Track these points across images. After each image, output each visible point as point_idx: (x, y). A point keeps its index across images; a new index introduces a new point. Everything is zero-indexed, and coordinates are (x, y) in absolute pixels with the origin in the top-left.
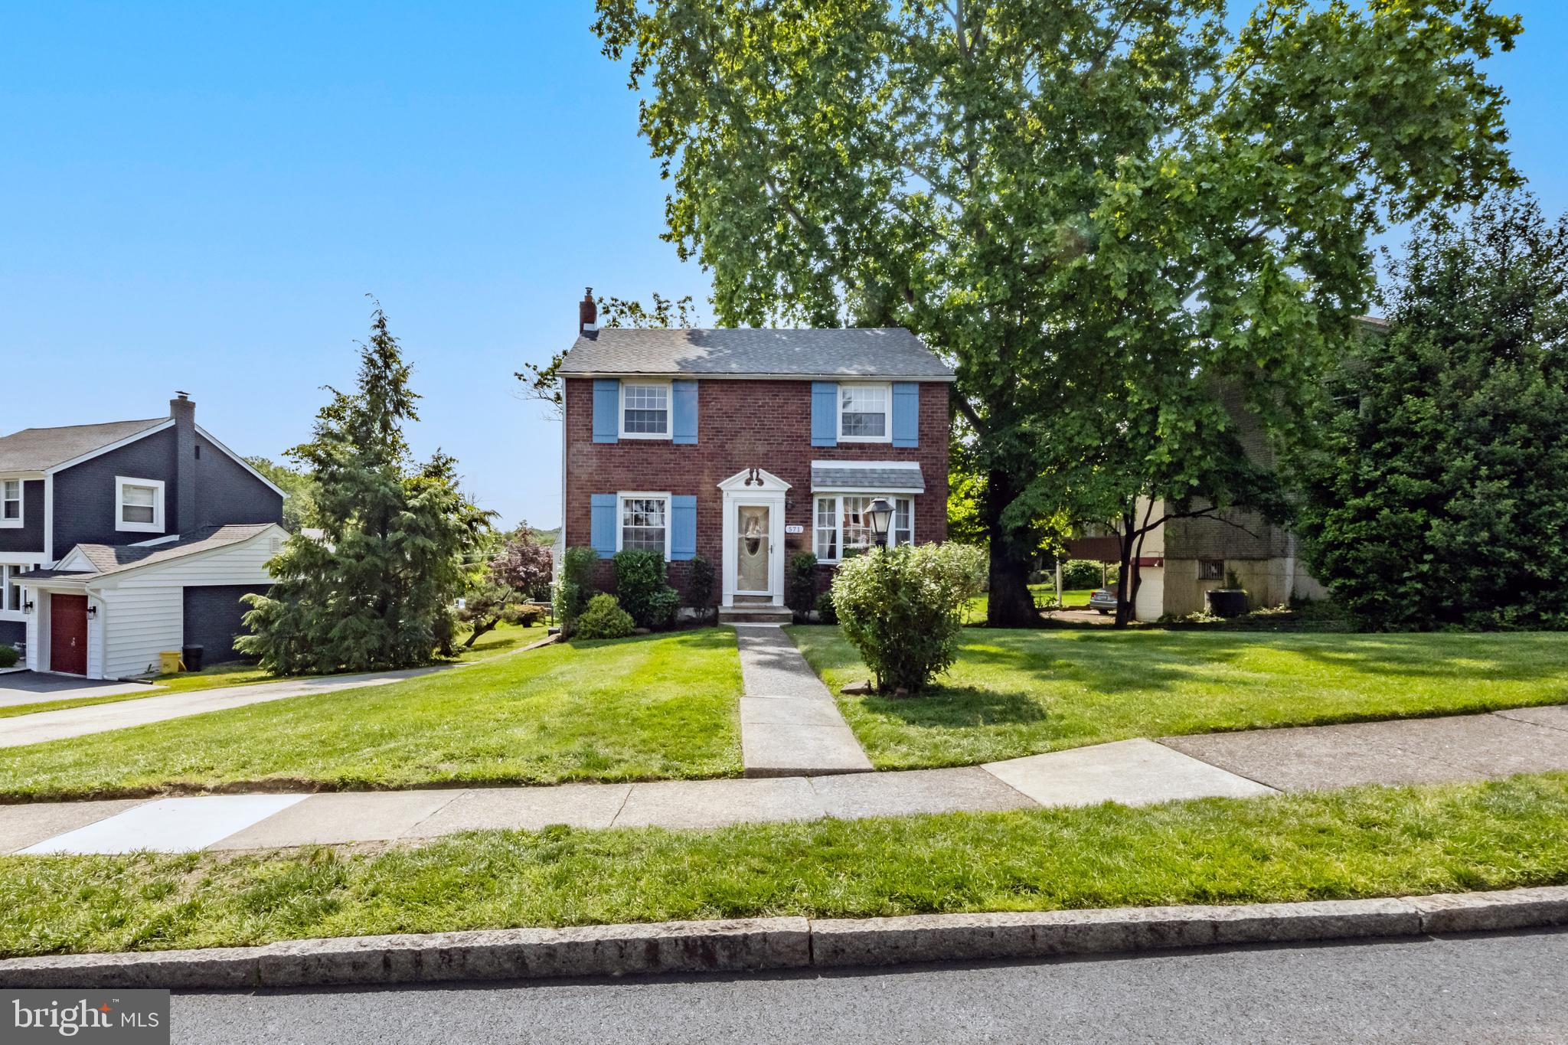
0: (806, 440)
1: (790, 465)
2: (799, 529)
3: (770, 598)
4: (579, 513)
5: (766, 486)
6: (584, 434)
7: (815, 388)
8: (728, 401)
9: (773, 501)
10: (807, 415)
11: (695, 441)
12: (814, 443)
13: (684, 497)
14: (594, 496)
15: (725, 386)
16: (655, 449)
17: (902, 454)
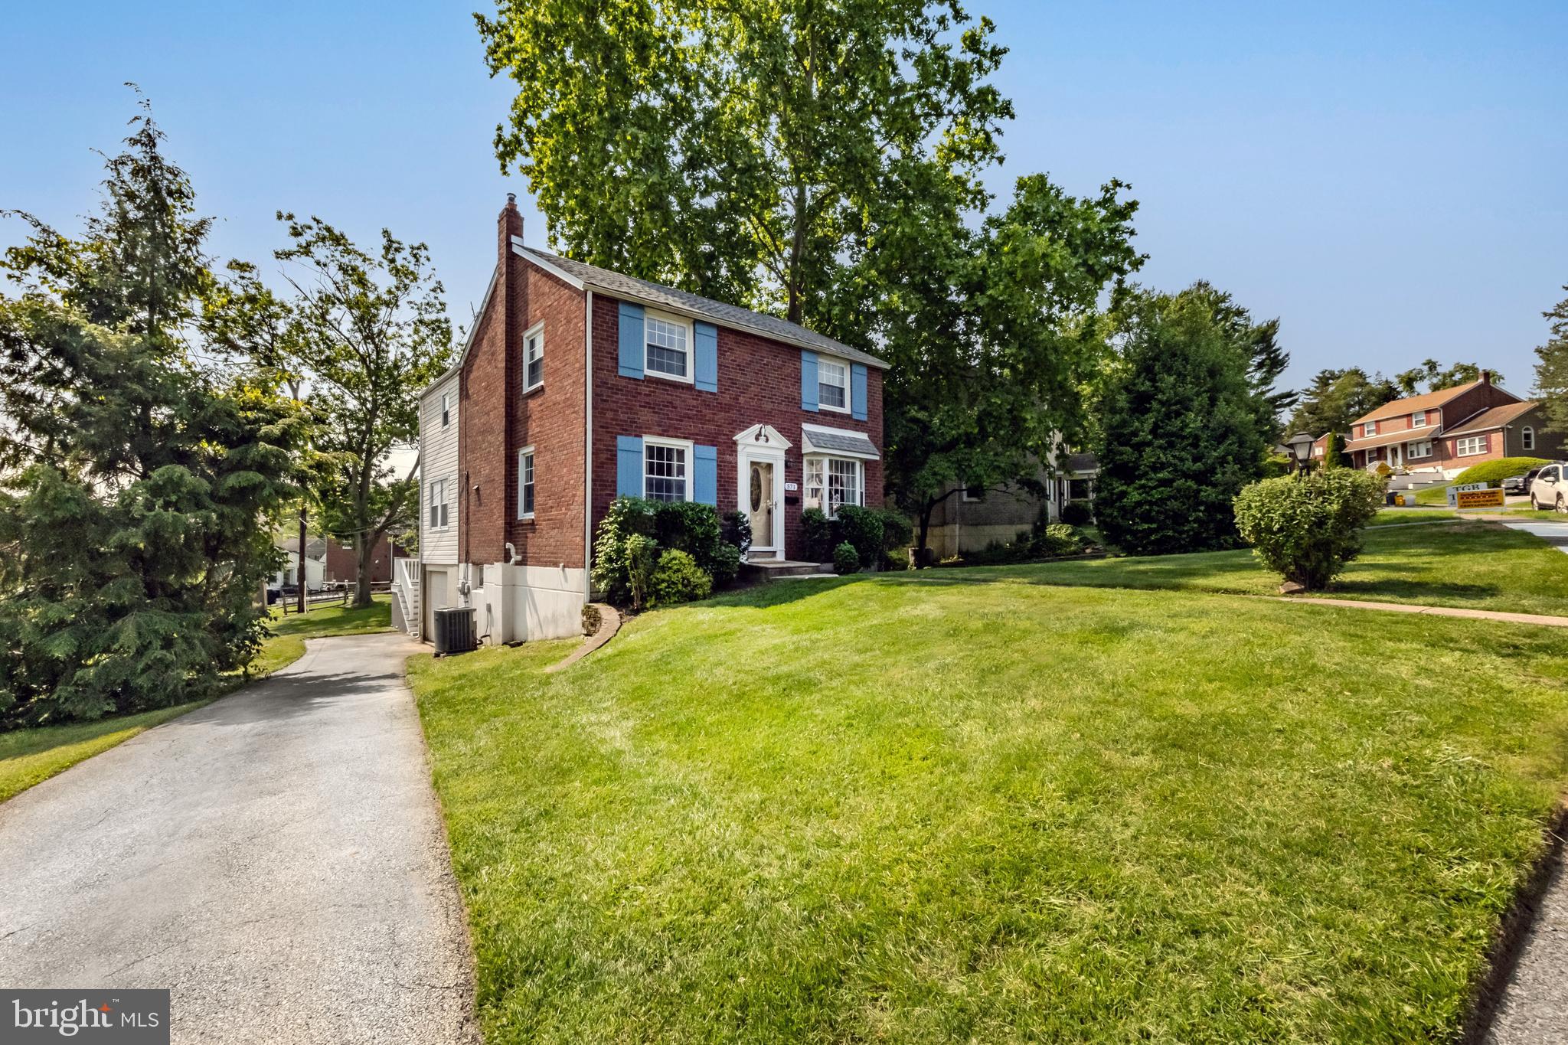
0: (796, 401)
1: (785, 425)
2: (794, 487)
3: (774, 553)
4: (603, 456)
5: (772, 443)
6: (610, 363)
7: (805, 356)
8: (742, 354)
9: (775, 457)
10: (798, 380)
11: (715, 389)
12: (805, 407)
13: (706, 448)
14: (619, 438)
15: (738, 339)
16: (678, 392)
17: (858, 425)
